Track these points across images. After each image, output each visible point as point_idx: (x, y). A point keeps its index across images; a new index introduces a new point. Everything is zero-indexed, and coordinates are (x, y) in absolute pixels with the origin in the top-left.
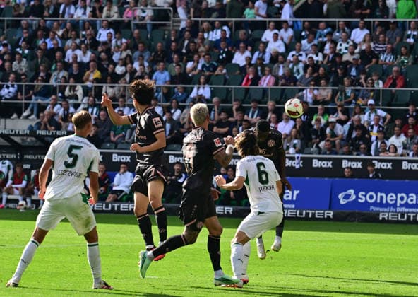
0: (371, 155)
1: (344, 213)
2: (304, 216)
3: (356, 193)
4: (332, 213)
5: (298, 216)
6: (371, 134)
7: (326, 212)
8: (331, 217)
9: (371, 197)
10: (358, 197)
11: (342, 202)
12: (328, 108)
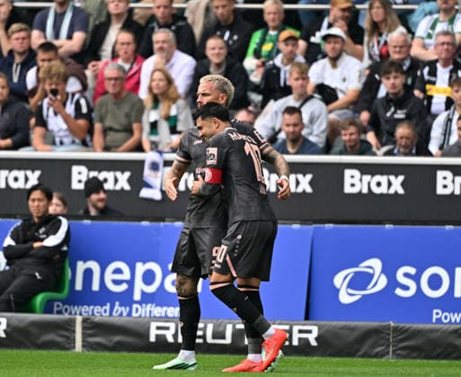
0: (430, 154)
1: (353, 329)
2: (228, 340)
3: (389, 271)
4: (315, 330)
5: (210, 340)
6: (431, 90)
7: (296, 329)
8: (314, 343)
9: (435, 282)
10: (393, 283)
11: (346, 298)
12: (295, 11)
